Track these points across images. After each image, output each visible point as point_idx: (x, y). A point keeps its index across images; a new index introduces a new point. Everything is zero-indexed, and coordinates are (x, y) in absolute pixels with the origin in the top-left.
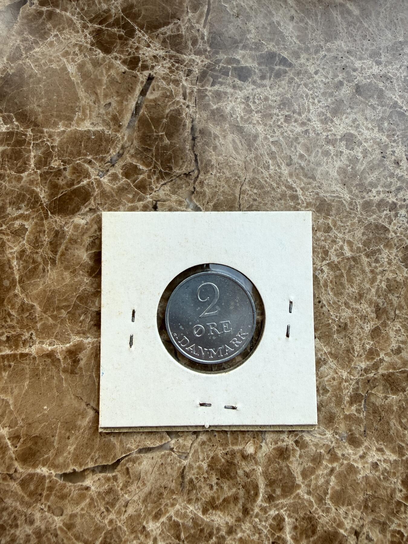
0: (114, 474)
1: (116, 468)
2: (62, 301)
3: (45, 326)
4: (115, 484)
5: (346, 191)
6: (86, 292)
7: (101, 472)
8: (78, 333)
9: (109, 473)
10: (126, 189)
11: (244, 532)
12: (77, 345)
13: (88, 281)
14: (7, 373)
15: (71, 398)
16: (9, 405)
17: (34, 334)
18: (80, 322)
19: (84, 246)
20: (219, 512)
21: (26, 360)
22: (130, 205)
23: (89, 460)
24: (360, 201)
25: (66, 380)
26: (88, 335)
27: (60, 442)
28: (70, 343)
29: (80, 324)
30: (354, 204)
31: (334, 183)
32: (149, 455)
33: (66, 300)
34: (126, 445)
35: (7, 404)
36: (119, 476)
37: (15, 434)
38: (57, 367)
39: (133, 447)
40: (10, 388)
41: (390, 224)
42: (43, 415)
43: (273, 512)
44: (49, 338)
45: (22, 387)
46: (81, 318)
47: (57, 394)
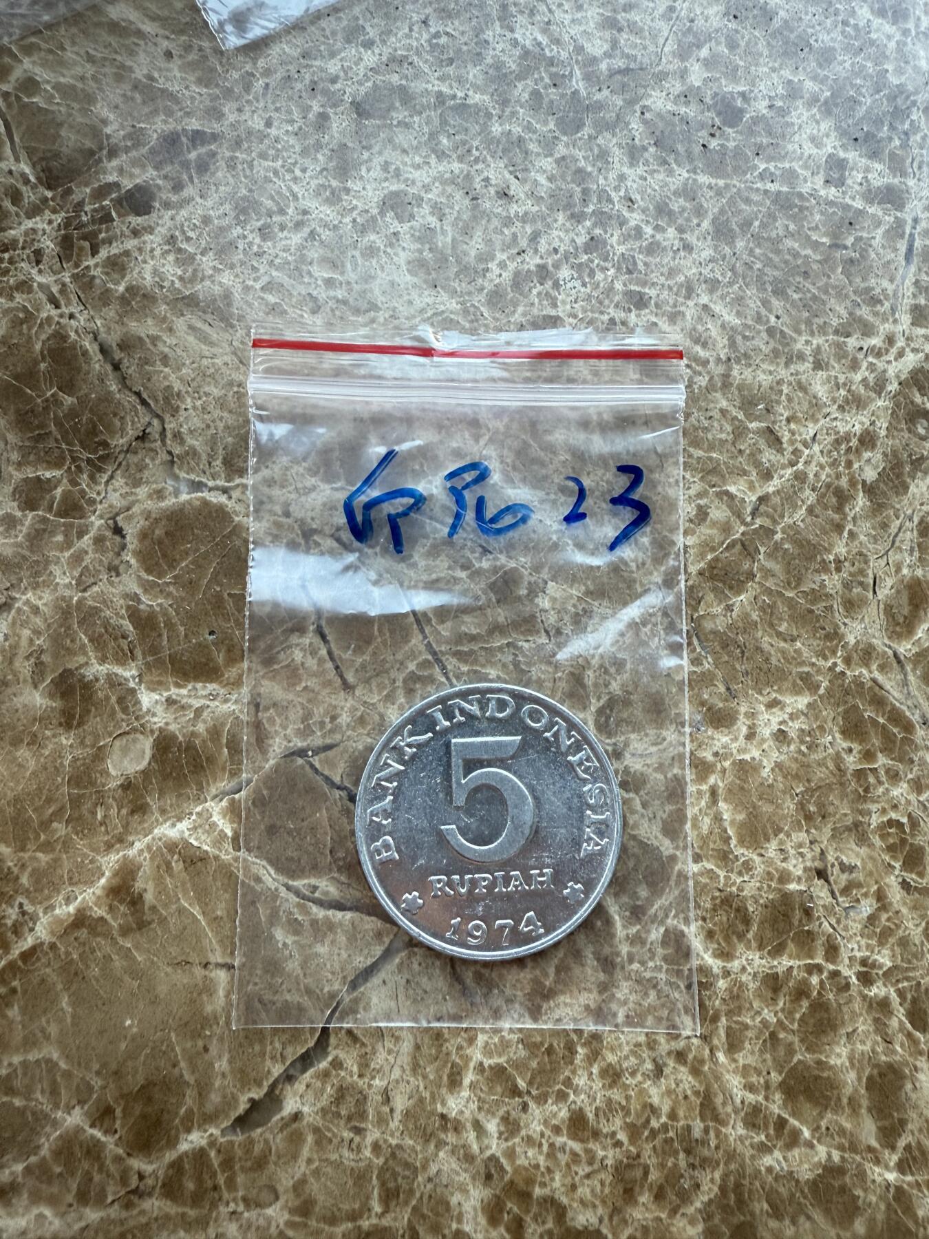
0: (330, 1058)
1: (328, 1046)
2: (42, 807)
3: (37, 875)
4: (343, 1074)
5: (444, 296)
6: (78, 763)
7: (304, 1071)
8: (109, 847)
9: (319, 1062)
10: (44, 530)
11: (625, 1003)
12: (121, 869)
13: (71, 741)
14: (16, 1007)
15: (167, 974)
16: (57, 1064)
17: (25, 902)
18: (101, 825)
19: (25, 681)
20: (562, 998)
21: (38, 959)
22: (67, 554)
23: (268, 1063)
24: (479, 300)
25: (137, 948)
26: (131, 839)
27: (193, 1069)
28: (103, 874)
29: (103, 829)
30: (472, 309)
31: (414, 295)
32: (376, 980)
33: (49, 801)
34: (322, 990)
35: (51, 1064)
36: (342, 1055)
37: (98, 1110)
38: (107, 935)
39: (336, 986)
40: (37, 1031)
41: (555, 306)
42: (133, 1040)
43: (656, 934)
44: (59, 892)
45: (61, 1013)
46: (99, 817)
47: (135, 983)
